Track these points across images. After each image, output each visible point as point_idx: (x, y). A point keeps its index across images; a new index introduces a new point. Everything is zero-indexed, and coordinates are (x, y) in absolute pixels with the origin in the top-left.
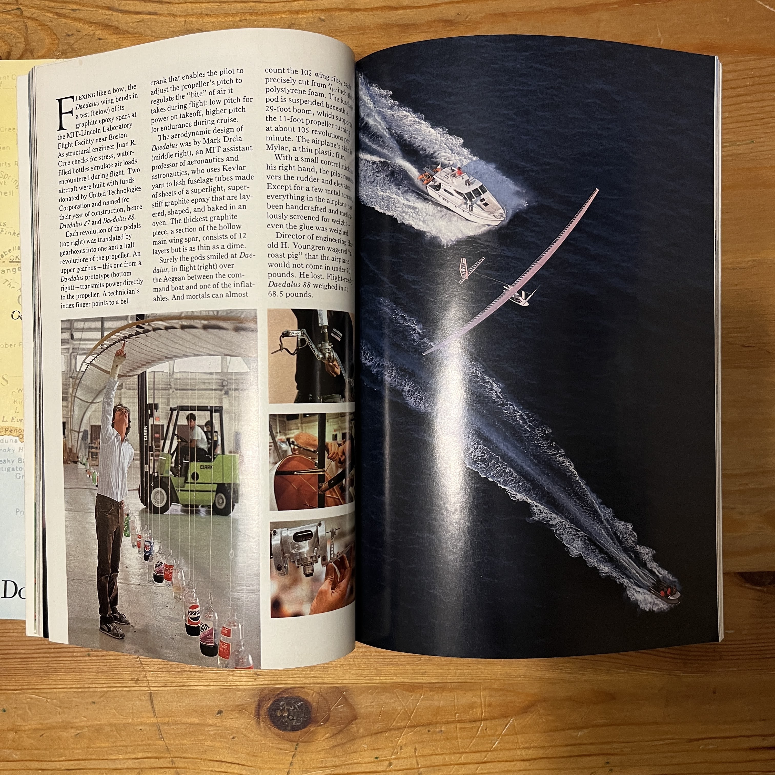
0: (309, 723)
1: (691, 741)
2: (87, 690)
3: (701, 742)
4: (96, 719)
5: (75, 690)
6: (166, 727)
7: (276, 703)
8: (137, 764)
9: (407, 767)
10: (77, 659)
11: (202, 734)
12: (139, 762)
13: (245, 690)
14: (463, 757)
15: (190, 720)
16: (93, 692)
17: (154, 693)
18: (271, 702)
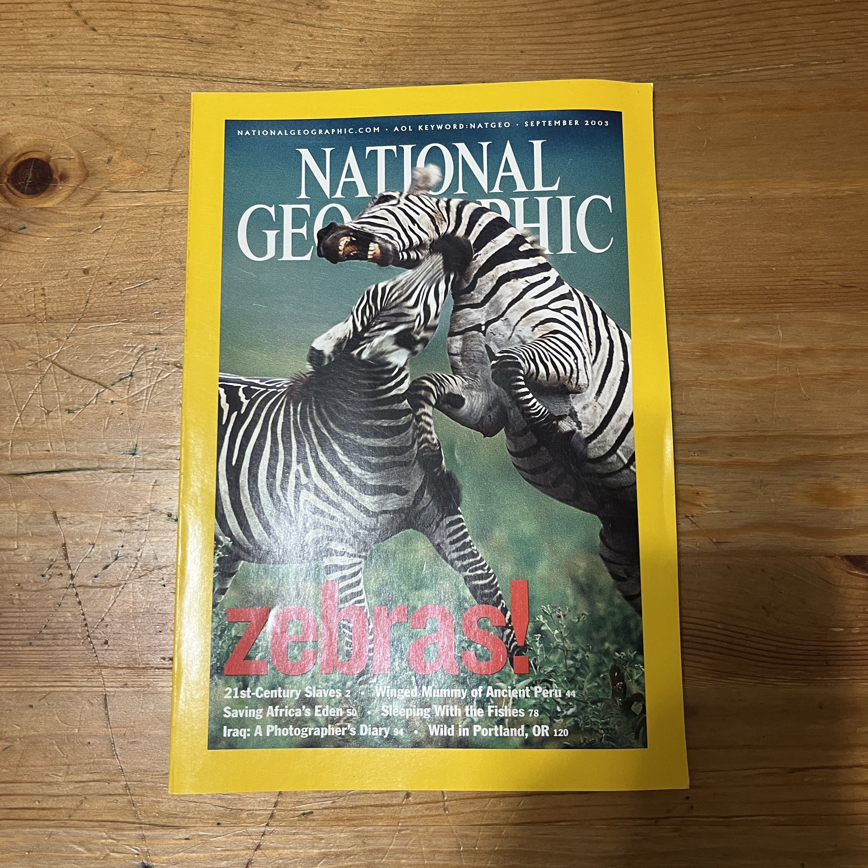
1: (793, 771)
2: (24, 689)
3: (805, 773)
4: (32, 728)
5: (8, 690)
6: (121, 740)
8: (79, 789)
9: (429, 800)
10: (16, 649)
12: (83, 787)
16: (31, 692)
17: (109, 696)
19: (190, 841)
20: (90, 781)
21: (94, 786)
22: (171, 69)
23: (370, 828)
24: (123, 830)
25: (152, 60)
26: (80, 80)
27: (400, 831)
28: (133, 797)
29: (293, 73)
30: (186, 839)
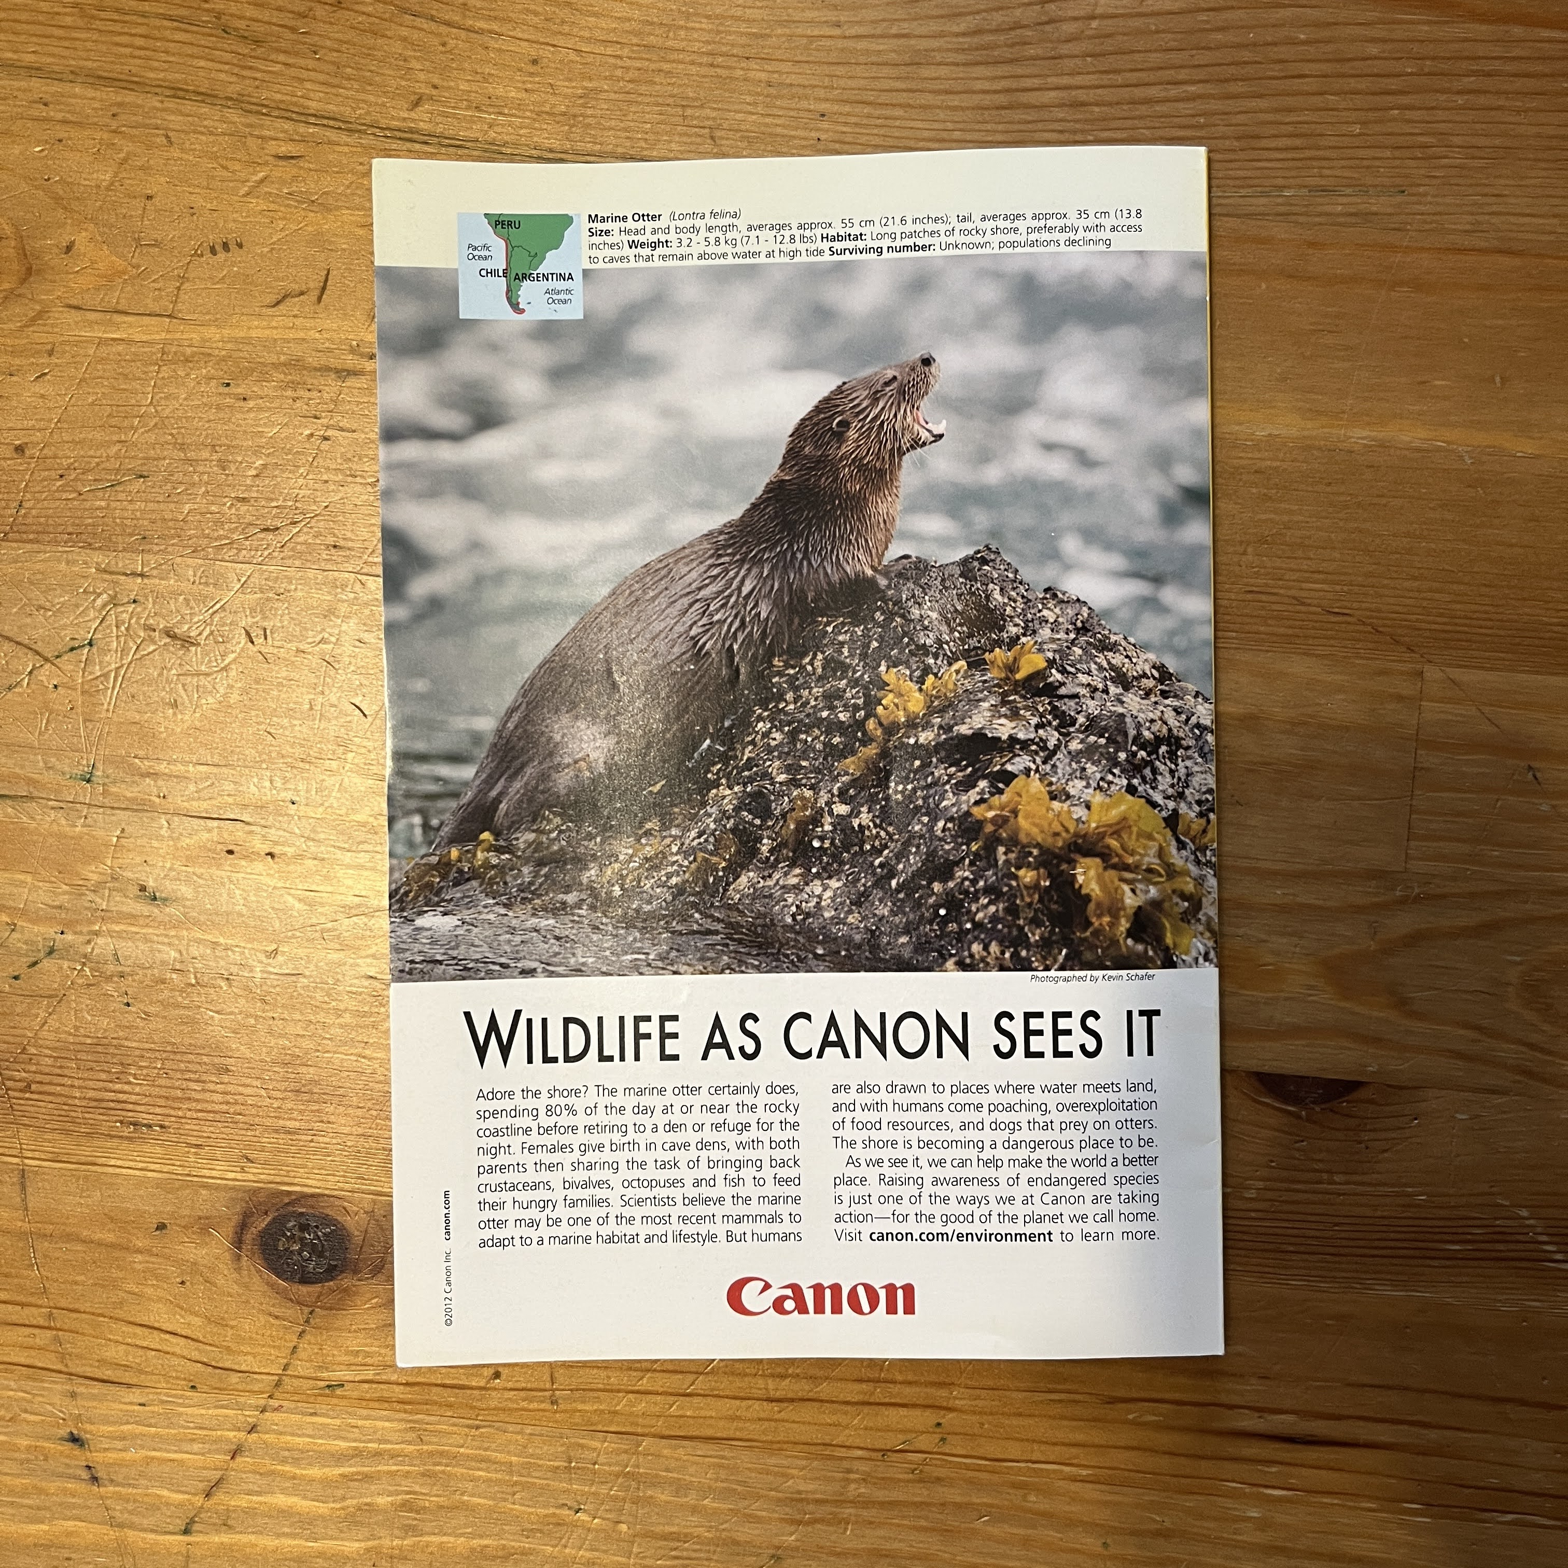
0: (342, 1272)
1: (1113, 1401)
3: (1130, 1406)
6: (46, 1244)
7: (279, 1223)
9: (529, 1386)
11: (118, 1267)
13: (217, 1188)
14: (645, 1380)
15: (98, 1236)
17: (30, 1172)
18: (269, 1219)
19: (147, 1408)
22: (187, 84)
23: (432, 1418)
24: (42, 1381)
25: (156, 64)
26: (25, 91)
27: (478, 1427)
28: (60, 1333)
29: (406, 116)
30: (140, 1405)
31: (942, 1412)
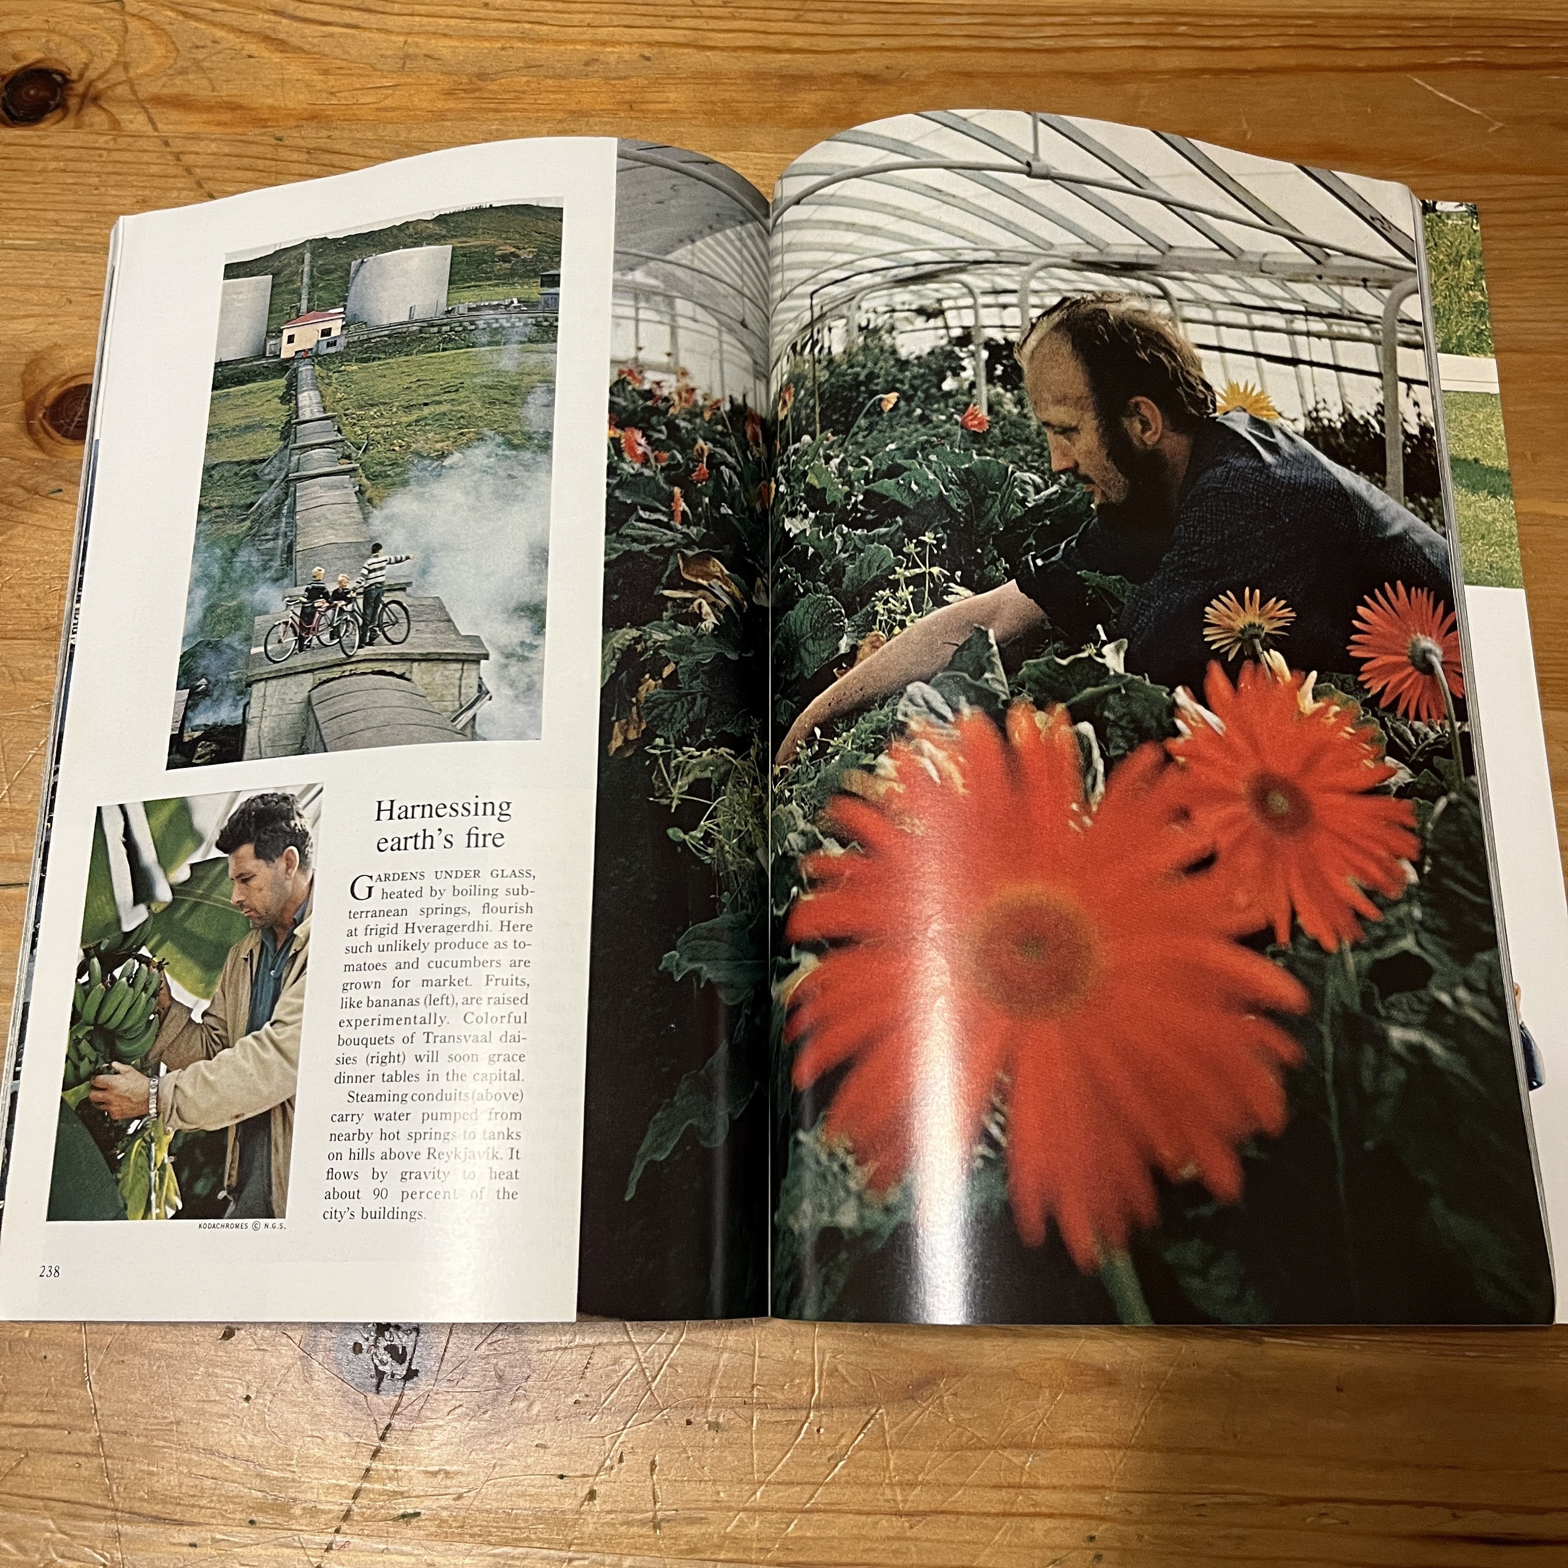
19: (198, 1550)
20: (38, 1426)
21: (44, 1435)
23: (519, 1550)
24: (83, 1518)
27: (571, 1560)
28: (109, 1461)
30: (191, 1545)
31: (1094, 1522)
